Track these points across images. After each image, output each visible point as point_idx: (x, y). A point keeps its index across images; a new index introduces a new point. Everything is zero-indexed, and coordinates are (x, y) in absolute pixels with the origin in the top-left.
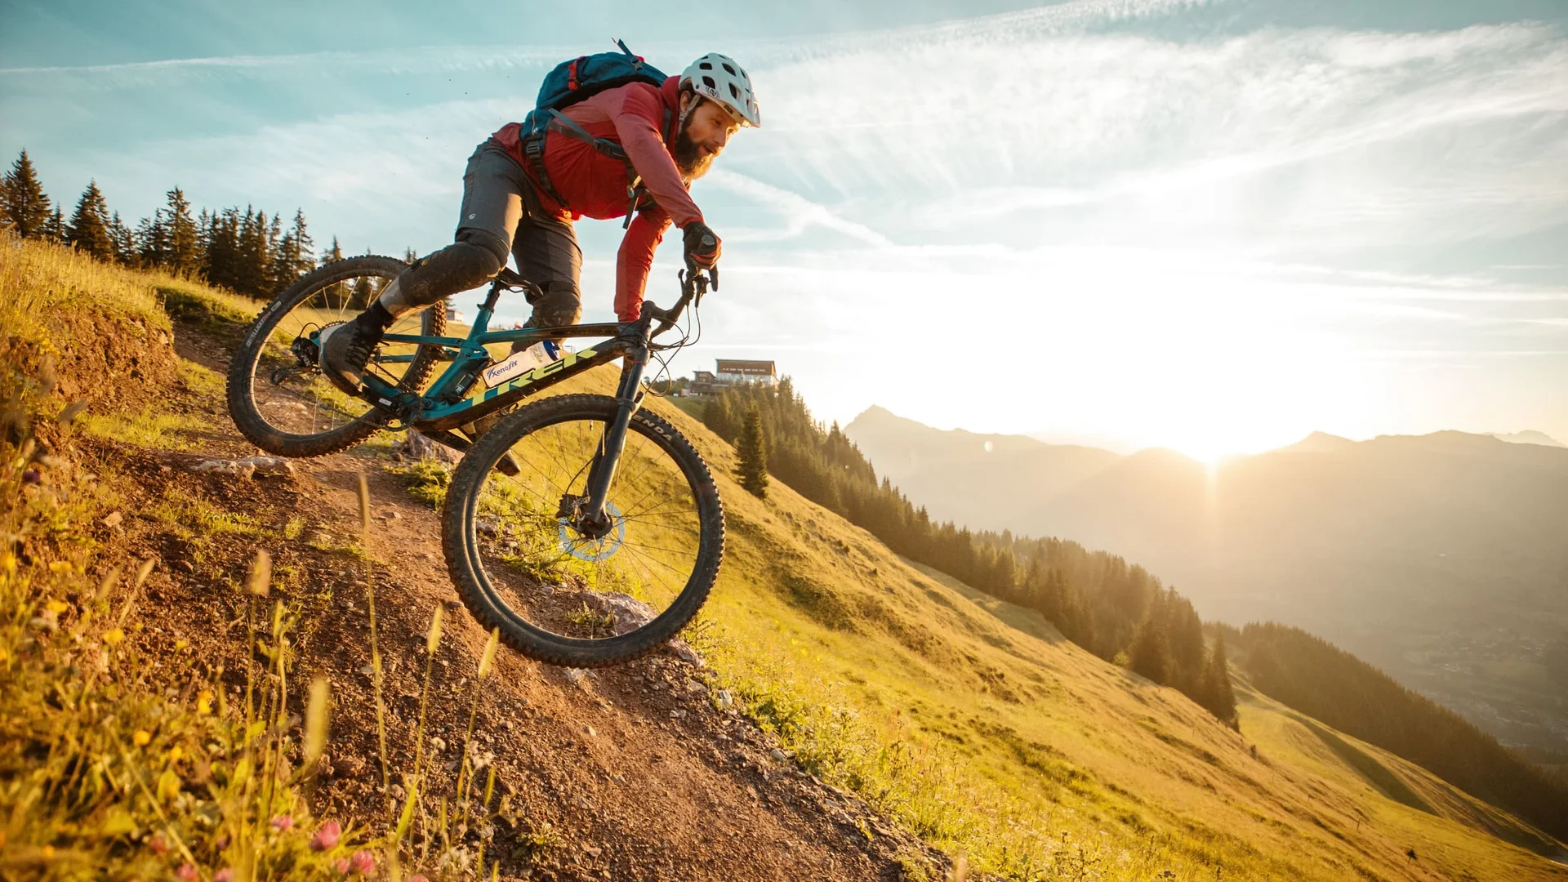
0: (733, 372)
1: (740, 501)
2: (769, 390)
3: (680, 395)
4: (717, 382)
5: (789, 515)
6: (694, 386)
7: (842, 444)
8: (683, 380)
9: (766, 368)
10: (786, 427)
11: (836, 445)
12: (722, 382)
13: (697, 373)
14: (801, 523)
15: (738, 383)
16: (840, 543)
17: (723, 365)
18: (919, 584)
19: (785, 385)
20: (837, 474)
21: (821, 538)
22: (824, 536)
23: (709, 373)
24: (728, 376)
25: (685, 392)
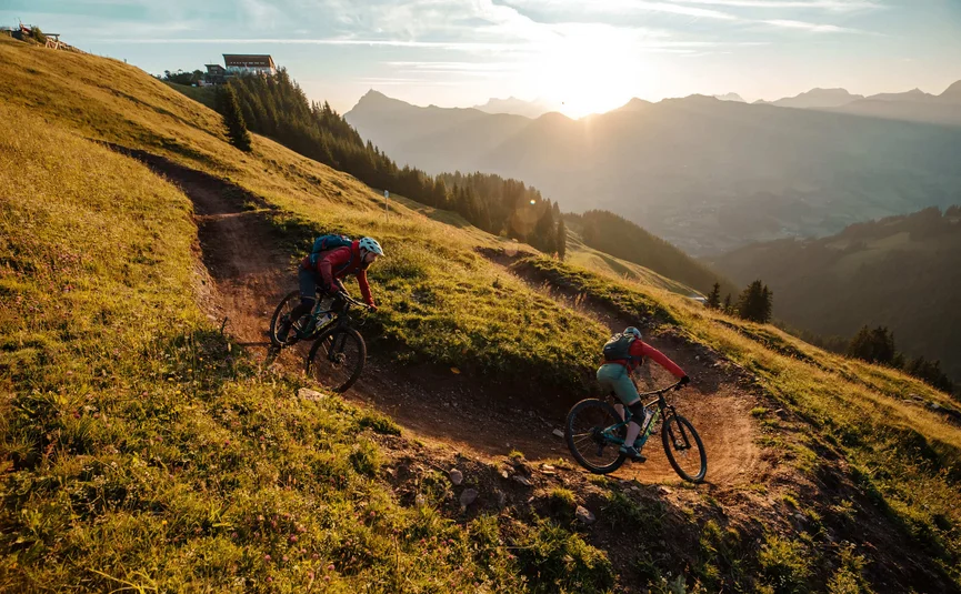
0: (239, 65)
1: (220, 150)
2: (270, 78)
3: (198, 85)
4: (228, 74)
5: (274, 162)
6: (208, 77)
7: (333, 119)
8: (198, 73)
9: (265, 61)
10: (288, 108)
11: (328, 119)
12: (232, 74)
13: (209, 67)
14: (284, 167)
15: (243, 73)
16: (314, 178)
17: (229, 59)
18: (374, 200)
19: (282, 75)
20: (327, 138)
21: (299, 175)
22: (302, 174)
23: (218, 66)
24: (235, 68)
25: (203, 82)
